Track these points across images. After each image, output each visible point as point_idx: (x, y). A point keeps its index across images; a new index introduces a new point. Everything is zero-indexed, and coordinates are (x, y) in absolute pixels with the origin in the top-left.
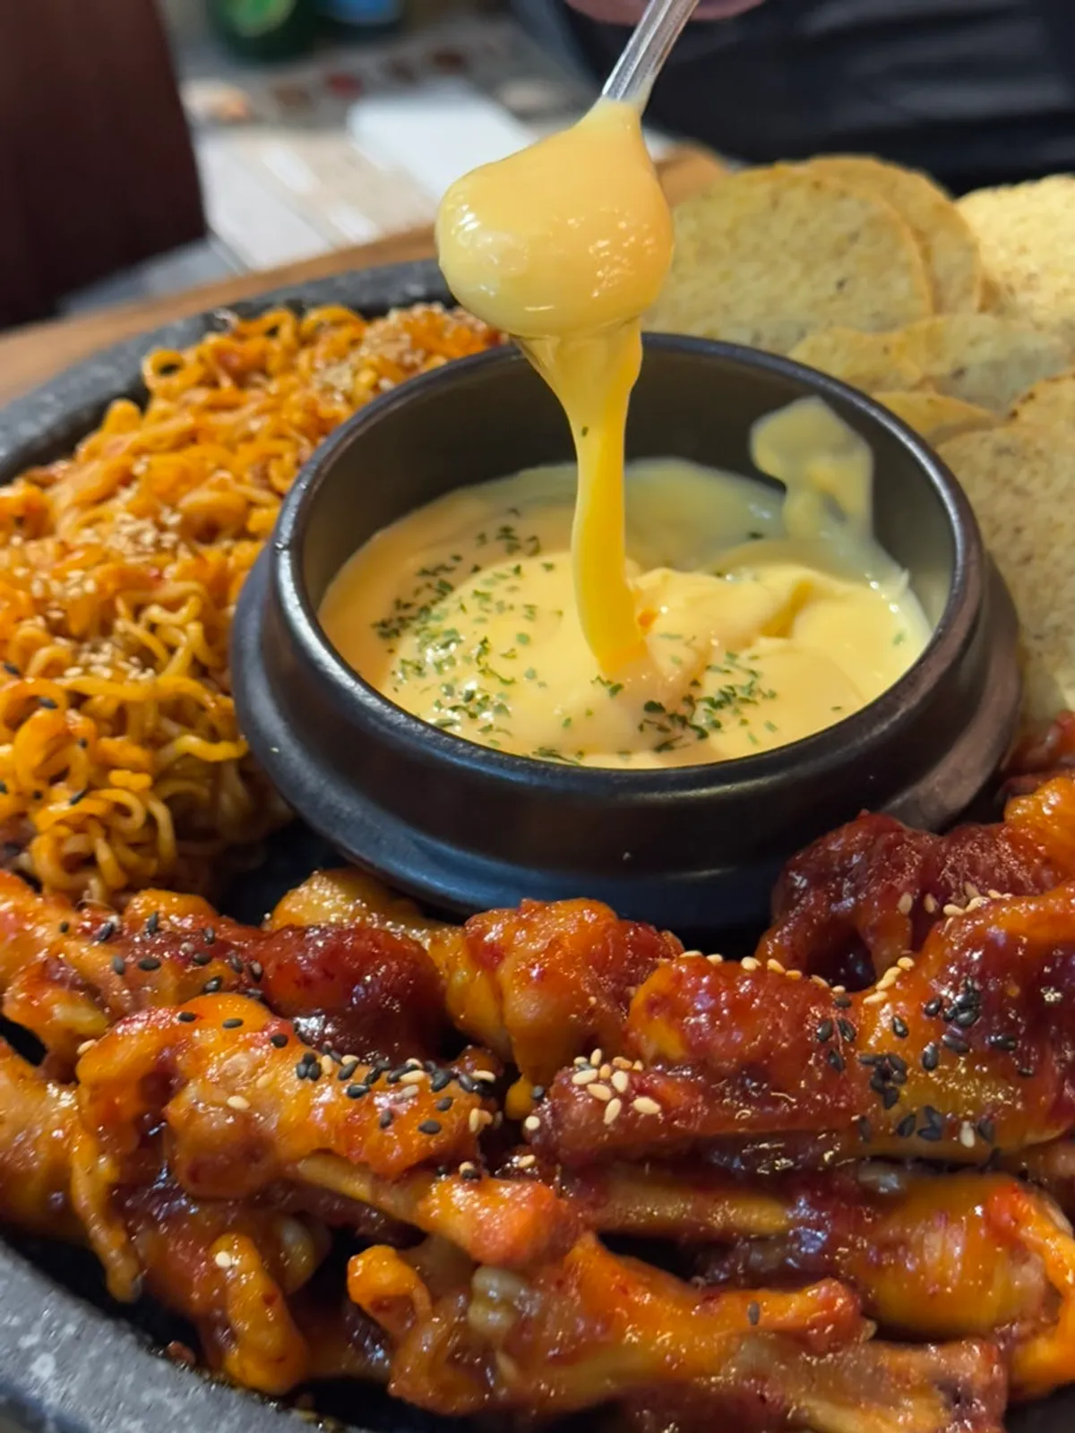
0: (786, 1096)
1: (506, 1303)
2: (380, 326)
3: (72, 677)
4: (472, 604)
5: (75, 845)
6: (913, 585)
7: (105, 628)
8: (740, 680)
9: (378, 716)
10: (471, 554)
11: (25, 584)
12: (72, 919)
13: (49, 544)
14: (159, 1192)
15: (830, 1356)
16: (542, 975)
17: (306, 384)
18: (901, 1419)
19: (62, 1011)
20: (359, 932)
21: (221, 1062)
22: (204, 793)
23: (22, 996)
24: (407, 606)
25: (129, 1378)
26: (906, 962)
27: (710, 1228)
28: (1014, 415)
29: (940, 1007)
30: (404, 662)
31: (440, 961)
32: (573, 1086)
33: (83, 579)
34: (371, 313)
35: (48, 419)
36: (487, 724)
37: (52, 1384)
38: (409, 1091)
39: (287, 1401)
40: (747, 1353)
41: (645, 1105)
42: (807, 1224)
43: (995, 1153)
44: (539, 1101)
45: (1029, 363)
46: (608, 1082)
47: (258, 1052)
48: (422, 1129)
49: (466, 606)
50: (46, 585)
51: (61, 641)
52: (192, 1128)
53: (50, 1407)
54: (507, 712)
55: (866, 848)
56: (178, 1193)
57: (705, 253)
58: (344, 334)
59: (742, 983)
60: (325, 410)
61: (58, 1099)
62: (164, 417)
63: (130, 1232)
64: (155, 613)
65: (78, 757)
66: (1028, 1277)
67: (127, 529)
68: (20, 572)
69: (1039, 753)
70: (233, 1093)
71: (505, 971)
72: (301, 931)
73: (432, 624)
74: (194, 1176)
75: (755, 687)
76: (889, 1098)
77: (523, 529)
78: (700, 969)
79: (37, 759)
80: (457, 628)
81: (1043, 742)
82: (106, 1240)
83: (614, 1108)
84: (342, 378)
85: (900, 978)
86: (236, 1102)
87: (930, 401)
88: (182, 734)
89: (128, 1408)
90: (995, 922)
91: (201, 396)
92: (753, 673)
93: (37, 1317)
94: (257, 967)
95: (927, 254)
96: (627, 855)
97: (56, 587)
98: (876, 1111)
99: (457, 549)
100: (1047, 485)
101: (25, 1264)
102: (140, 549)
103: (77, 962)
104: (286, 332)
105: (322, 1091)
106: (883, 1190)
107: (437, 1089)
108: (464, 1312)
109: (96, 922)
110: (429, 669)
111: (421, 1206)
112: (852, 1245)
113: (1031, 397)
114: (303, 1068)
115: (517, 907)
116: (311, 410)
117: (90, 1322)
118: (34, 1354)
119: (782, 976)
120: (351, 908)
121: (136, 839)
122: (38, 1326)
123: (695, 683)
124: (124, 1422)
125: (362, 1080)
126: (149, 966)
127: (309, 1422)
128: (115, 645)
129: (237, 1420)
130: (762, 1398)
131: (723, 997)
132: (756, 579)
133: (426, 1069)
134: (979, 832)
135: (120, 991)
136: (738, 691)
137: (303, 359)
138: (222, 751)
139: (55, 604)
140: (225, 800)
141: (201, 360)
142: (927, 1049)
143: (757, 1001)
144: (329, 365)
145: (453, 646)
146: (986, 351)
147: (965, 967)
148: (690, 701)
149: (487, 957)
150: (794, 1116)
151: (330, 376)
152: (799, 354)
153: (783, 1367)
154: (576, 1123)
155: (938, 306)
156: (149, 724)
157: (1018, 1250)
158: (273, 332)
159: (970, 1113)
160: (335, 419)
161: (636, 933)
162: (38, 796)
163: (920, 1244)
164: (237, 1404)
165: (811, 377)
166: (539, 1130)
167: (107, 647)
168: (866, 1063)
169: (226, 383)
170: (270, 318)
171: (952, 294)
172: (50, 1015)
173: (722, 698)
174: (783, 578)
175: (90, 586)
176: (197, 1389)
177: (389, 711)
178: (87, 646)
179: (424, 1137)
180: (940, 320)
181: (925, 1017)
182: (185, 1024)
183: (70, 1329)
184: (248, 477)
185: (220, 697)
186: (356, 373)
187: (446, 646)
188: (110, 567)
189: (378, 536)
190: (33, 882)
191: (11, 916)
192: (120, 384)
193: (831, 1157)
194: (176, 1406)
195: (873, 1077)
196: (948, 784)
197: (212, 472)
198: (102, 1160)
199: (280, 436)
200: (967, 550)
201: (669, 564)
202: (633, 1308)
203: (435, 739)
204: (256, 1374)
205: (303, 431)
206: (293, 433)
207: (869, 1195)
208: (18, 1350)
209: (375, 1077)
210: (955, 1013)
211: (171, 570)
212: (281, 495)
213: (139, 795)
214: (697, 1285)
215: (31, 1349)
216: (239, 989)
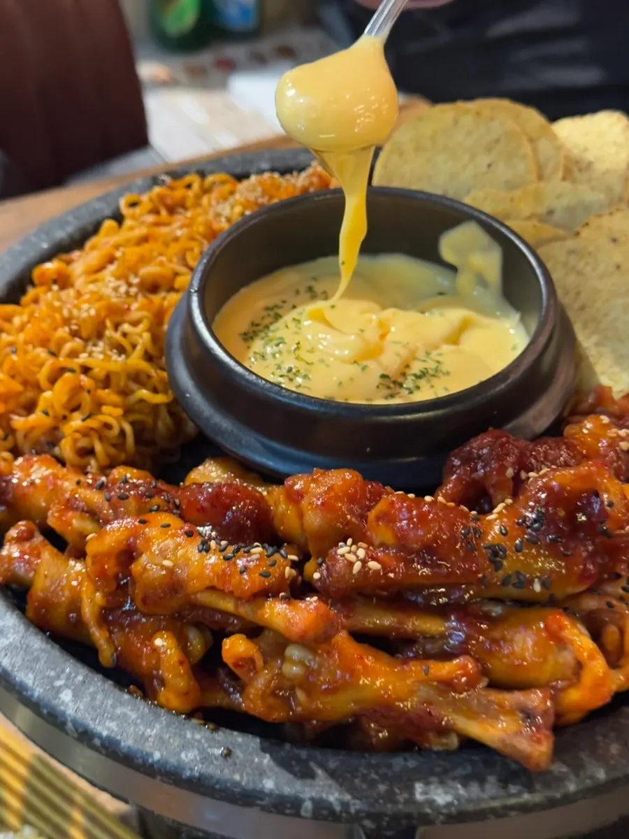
0: (445, 563)
1: (301, 663)
2: (245, 183)
3: (83, 358)
4: (292, 325)
5: (83, 443)
6: (522, 320)
7: (100, 335)
8: (431, 365)
9: (241, 376)
10: (292, 300)
11: (59, 310)
12: (82, 479)
13: (71, 292)
14: (126, 611)
15: (465, 694)
16: (323, 504)
17: (206, 212)
18: (500, 726)
19: (77, 523)
20: (230, 486)
21: (159, 545)
22: (149, 420)
23: (56, 515)
24: (257, 325)
25: (110, 702)
26: (509, 501)
27: (406, 630)
28: (578, 234)
29: (524, 521)
30: (255, 353)
31: (271, 502)
32: (337, 555)
33: (89, 308)
34: (241, 177)
35: (70, 229)
36: (298, 384)
37: (71, 705)
38: (254, 557)
39: (190, 715)
40: (424, 692)
41: (373, 565)
42: (454, 629)
43: (552, 596)
44: (320, 565)
45: (587, 208)
46: (355, 553)
47: (178, 539)
48: (260, 574)
49: (289, 325)
50: (70, 312)
51: (77, 340)
52: (144, 576)
53: (70, 715)
54: (309, 378)
55: (491, 446)
56: (136, 611)
57: (418, 149)
58: (227, 187)
59: (424, 506)
60: (216, 226)
61: (75, 566)
62: (131, 228)
63: (111, 632)
64: (126, 327)
65: (86, 399)
66: (567, 657)
67: (112, 285)
68: (57, 304)
69: (584, 406)
70: (165, 558)
71: (304, 503)
72: (200, 485)
73: (271, 334)
74: (144, 601)
75: (439, 369)
76: (497, 566)
77: (318, 288)
78: (404, 500)
79: (64, 399)
80: (284, 336)
81: (587, 400)
82: (99, 635)
83: (357, 566)
84: (225, 209)
85: (505, 508)
86: (167, 563)
87: (534, 226)
88: (139, 389)
89: (109, 716)
90: (554, 479)
91: (151, 218)
92: (438, 362)
93: (63, 671)
94: (177, 501)
95: (535, 151)
96: (368, 449)
97: (75, 312)
98: (491, 573)
99: (284, 298)
100: (594, 269)
101: (57, 646)
102: (119, 295)
103: (84, 500)
104: (196, 186)
105: (210, 558)
106: (493, 614)
107: (268, 556)
108: (280, 669)
109: (94, 480)
110: (269, 357)
111: (260, 612)
112: (477, 640)
113: (587, 224)
114: (201, 547)
115: (311, 473)
116: (208, 225)
117: (90, 675)
118: (61, 690)
119: (445, 505)
120: (226, 476)
121: (114, 441)
122: (63, 676)
123: (408, 366)
124: (107, 722)
125: (231, 551)
126: (123, 498)
127: (201, 724)
128: (105, 343)
129: (164, 722)
130: (430, 713)
131: (414, 513)
132: (442, 315)
133: (263, 548)
134: (550, 441)
135: (108, 511)
136: (429, 370)
137: (205, 200)
138: (160, 399)
139: (74, 322)
140: (160, 425)
141: (151, 200)
142: (517, 542)
143: (431, 515)
144: (218, 203)
145: (281, 345)
146: (565, 202)
147: (538, 501)
148: (404, 374)
149: (295, 498)
150: (449, 574)
151: (219, 208)
152: (467, 200)
153: (441, 699)
154: (339, 573)
155: (540, 177)
156: (122, 384)
157: (562, 643)
158: (189, 186)
159: (538, 574)
160: (221, 230)
161: (372, 486)
162: (65, 418)
163: (512, 641)
164: (164, 715)
165: (470, 211)
166: (320, 579)
167: (101, 344)
168: (486, 548)
169: (164, 213)
170: (188, 179)
171: (548, 171)
172: (70, 524)
173: (422, 374)
174: (455, 315)
175: (93, 312)
176: (144, 708)
177: (247, 373)
178: (90, 343)
179: (262, 579)
180: (542, 184)
181: (517, 526)
182: (142, 525)
183: (80, 678)
184: (175, 259)
185: (159, 371)
186: (232, 207)
187: (277, 345)
188: (102, 303)
189: (243, 291)
190: (62, 462)
191: (51, 478)
192: (108, 212)
193: (468, 597)
194: (133, 716)
195: (489, 555)
196: (536, 419)
197: (157, 257)
198: (98, 594)
199: (192, 239)
200: (548, 300)
201: (396, 306)
202: (365, 666)
203: (270, 388)
204: (175, 702)
205: (205, 236)
206: (198, 237)
207: (487, 618)
208: (54, 687)
209: (238, 550)
210: (532, 524)
211: (135, 306)
212: (191, 269)
213: (116, 418)
214: (398, 658)
215: (60, 687)
216: (169, 511)
